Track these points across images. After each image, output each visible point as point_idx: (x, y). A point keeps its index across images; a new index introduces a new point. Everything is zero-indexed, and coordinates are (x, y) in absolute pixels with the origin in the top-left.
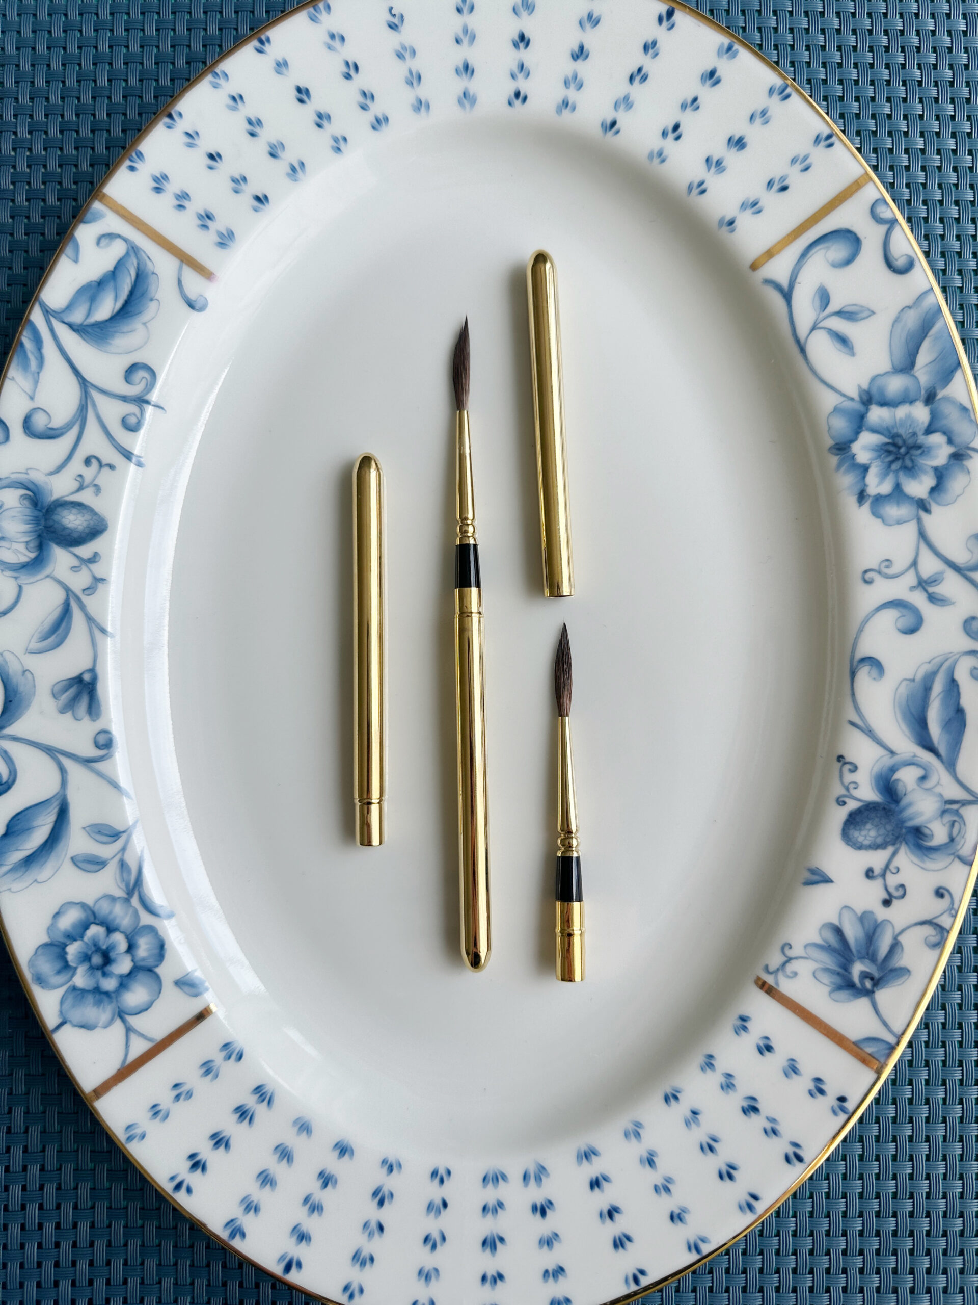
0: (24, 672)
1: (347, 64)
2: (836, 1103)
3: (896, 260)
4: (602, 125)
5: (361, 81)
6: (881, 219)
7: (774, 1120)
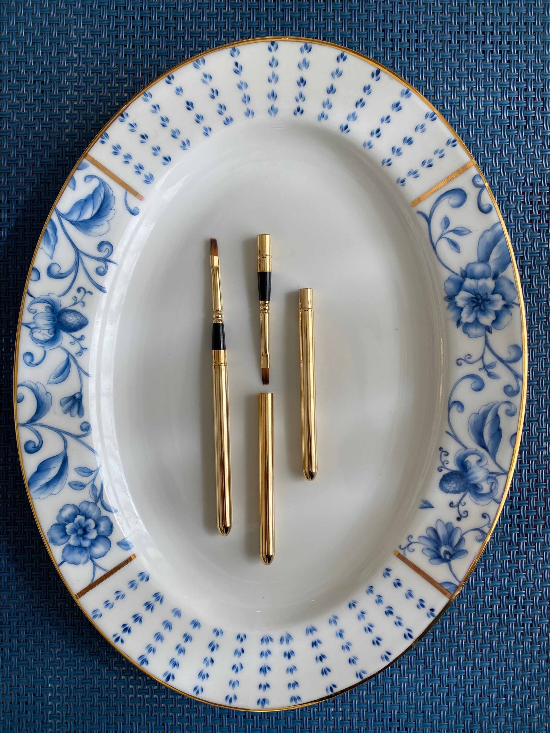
0: (47, 393)
1: (213, 90)
2: (429, 612)
3: (484, 206)
4: (341, 127)
5: (219, 99)
6: (478, 185)
7: (400, 618)
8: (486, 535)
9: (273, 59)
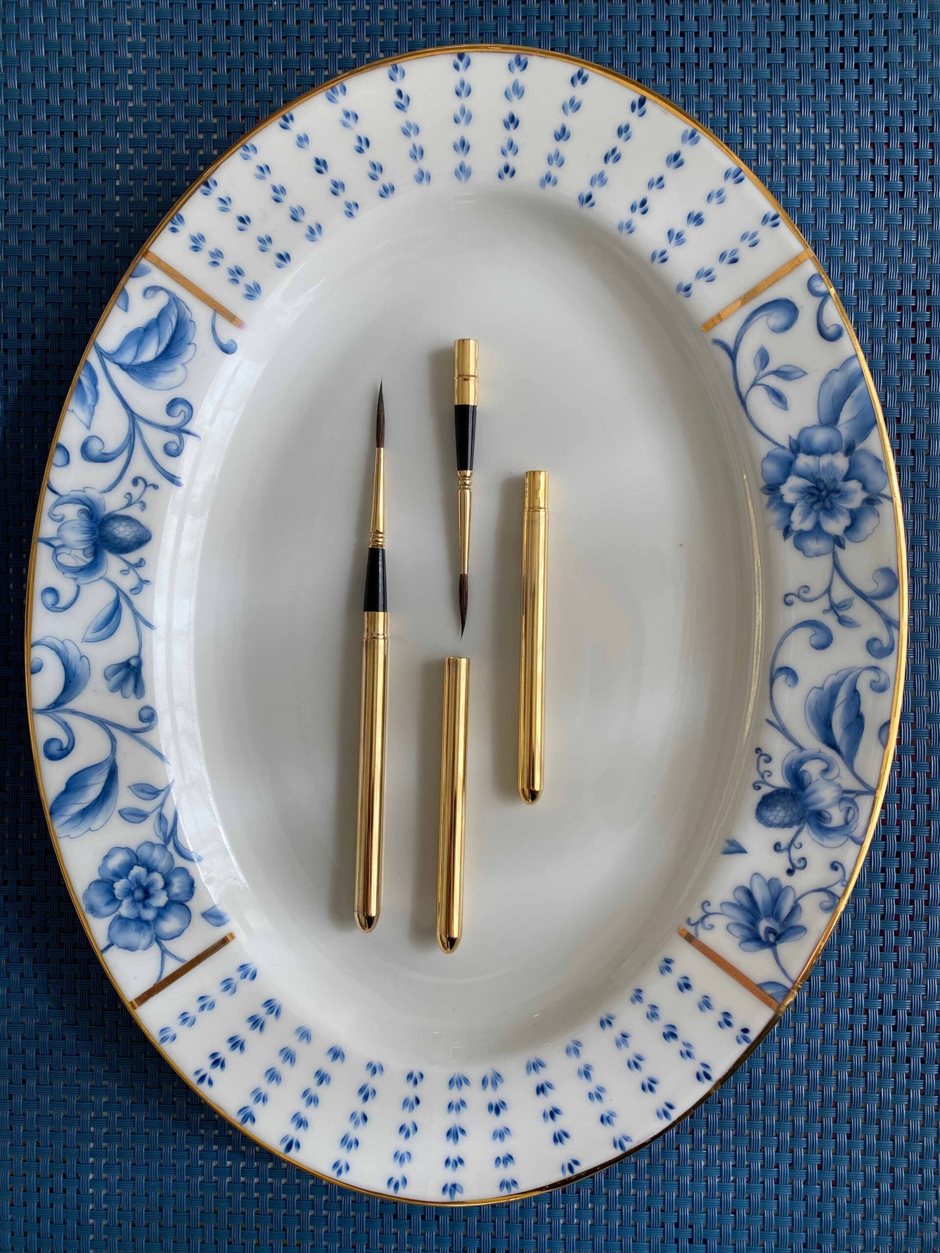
0: (81, 657)
2: (740, 1033)
3: (827, 329)
4: (580, 198)
5: (371, 154)
6: (816, 292)
7: (689, 1045)
8: (837, 900)
9: (462, 84)
